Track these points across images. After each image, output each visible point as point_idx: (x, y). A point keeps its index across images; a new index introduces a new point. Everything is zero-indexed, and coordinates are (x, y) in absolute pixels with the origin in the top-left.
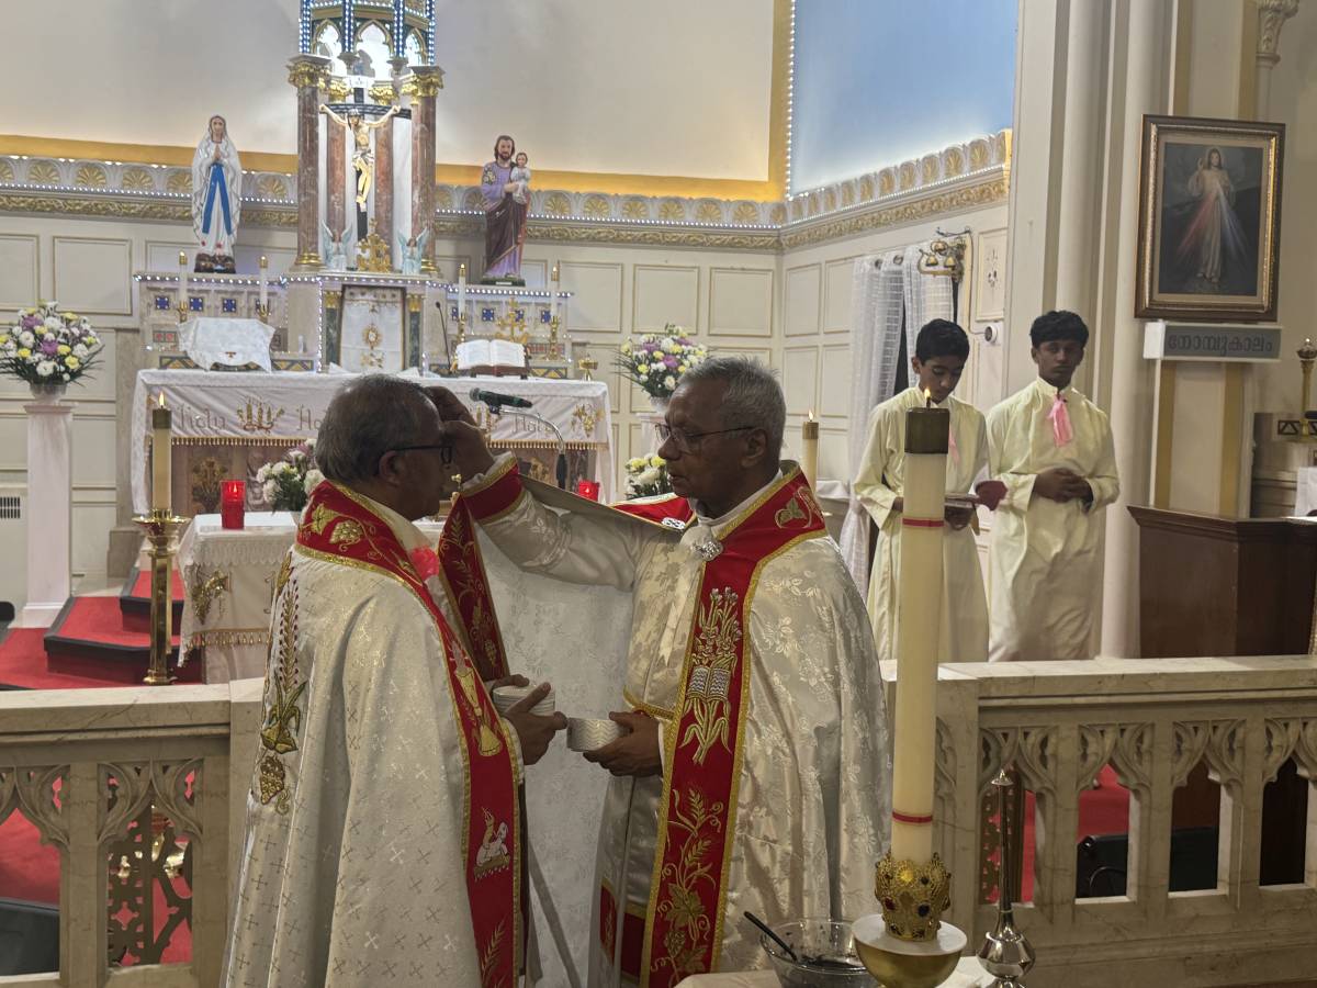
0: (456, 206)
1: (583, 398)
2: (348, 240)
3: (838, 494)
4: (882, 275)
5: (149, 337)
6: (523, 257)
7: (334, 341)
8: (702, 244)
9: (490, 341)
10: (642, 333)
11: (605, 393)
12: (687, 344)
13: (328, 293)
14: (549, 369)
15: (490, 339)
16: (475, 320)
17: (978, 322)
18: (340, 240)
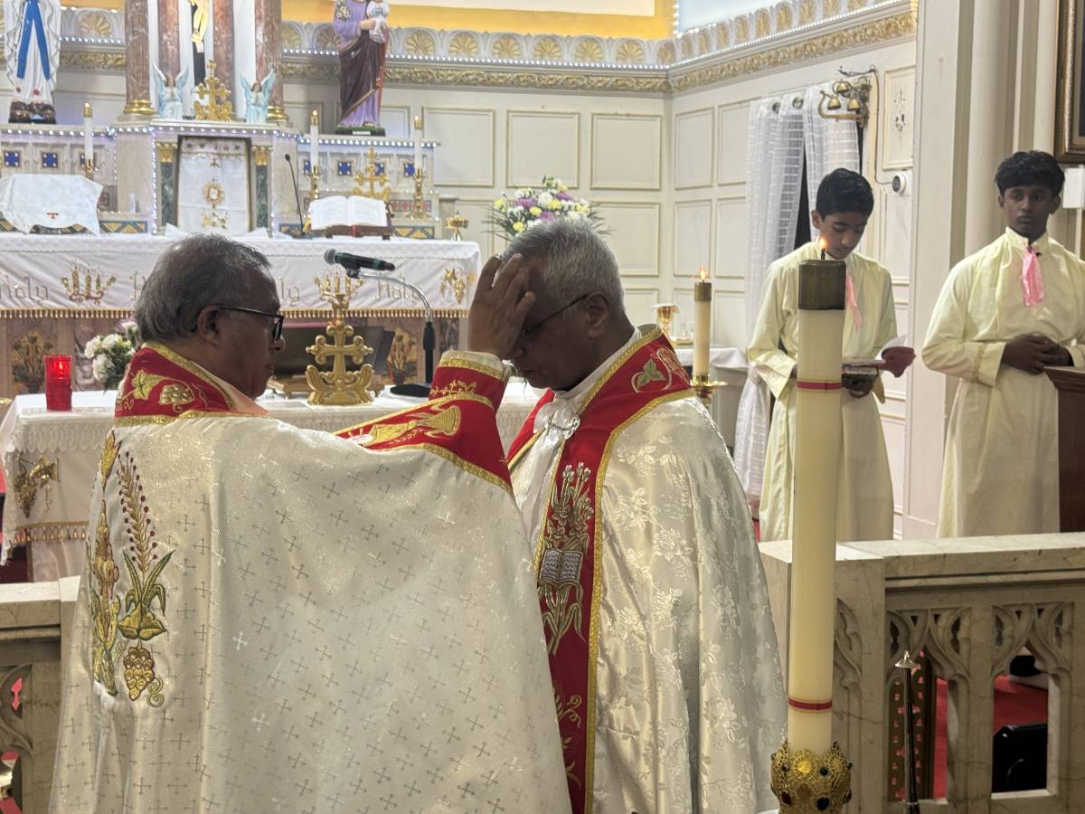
0: (304, 46)
1: (453, 260)
2: (184, 84)
3: (735, 363)
4: (781, 120)
6: (382, 104)
7: (171, 199)
8: (583, 87)
9: (347, 197)
10: (516, 188)
11: (476, 255)
12: (567, 199)
13: (162, 144)
14: (414, 229)
15: (347, 195)
16: (330, 174)
17: (885, 171)
18: (175, 85)
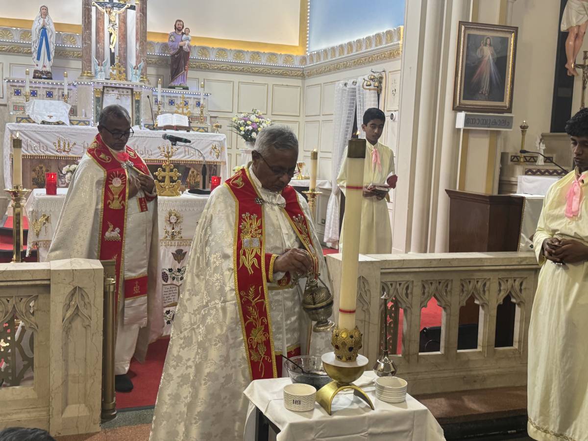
0: (156, 52)
1: (215, 141)
2: (106, 65)
3: (327, 186)
4: (348, 90)
5: (11, 108)
6: (188, 76)
8: (269, 73)
9: (173, 114)
10: (242, 113)
11: (225, 139)
12: (262, 118)
13: (96, 89)
14: (200, 128)
15: (173, 113)
16: (165, 104)
17: (388, 111)
18: (102, 65)
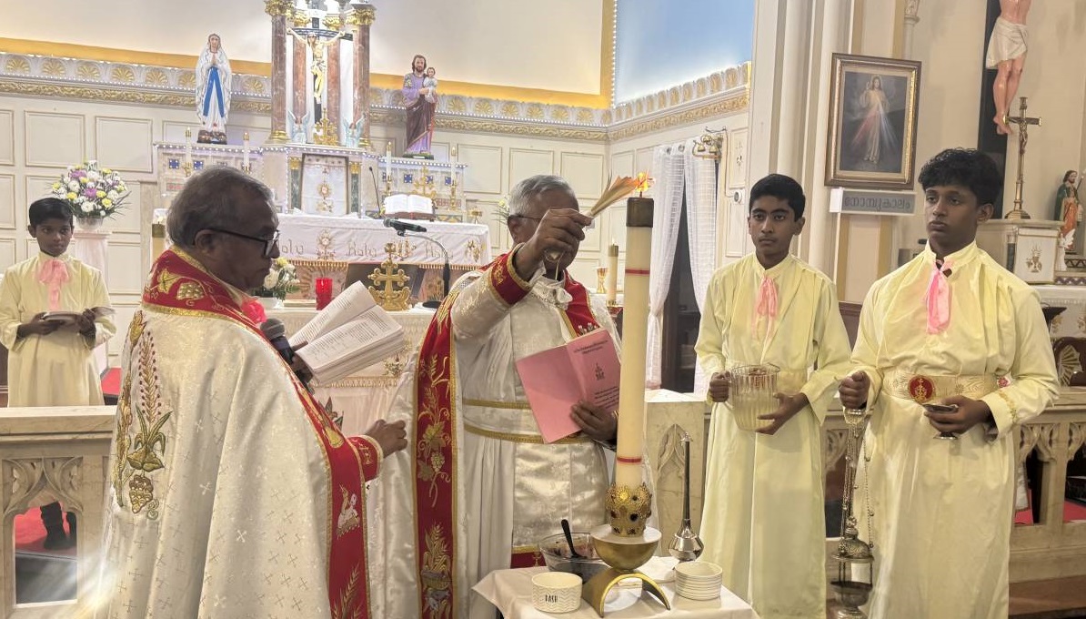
0: (386, 102)
1: (472, 235)
2: (307, 122)
4: (671, 158)
5: (164, 187)
6: (432, 140)
7: (297, 193)
8: (556, 136)
9: (408, 196)
11: (487, 232)
13: (293, 158)
14: (450, 216)
15: (408, 194)
16: (398, 181)
17: (731, 189)
18: (301, 122)
